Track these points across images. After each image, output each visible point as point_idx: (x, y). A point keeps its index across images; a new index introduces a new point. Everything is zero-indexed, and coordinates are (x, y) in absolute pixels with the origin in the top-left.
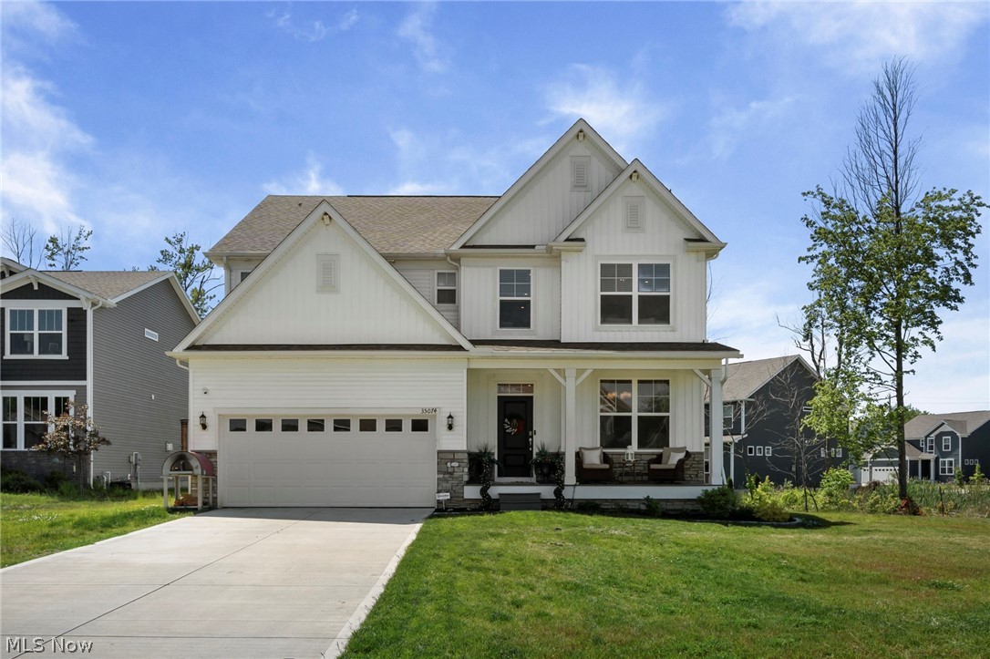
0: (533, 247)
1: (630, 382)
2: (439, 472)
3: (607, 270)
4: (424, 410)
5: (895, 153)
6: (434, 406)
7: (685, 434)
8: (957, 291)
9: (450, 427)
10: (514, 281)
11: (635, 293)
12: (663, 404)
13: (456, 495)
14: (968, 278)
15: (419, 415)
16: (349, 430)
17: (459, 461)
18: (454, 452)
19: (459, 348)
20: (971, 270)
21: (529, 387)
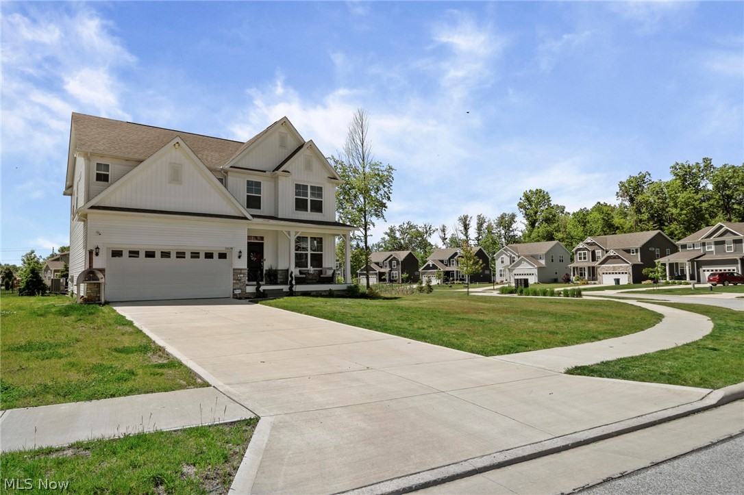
0: (265, 172)
1: (307, 238)
2: (234, 280)
3: (298, 186)
4: (227, 248)
5: (362, 145)
6: (232, 246)
7: (329, 262)
8: (385, 204)
9: (239, 257)
10: (254, 186)
11: (309, 198)
12: (320, 248)
13: (244, 291)
14: (389, 199)
15: (223, 250)
16: (184, 257)
17: (244, 274)
18: (241, 269)
19: (245, 218)
20: (390, 195)
21: (262, 238)
